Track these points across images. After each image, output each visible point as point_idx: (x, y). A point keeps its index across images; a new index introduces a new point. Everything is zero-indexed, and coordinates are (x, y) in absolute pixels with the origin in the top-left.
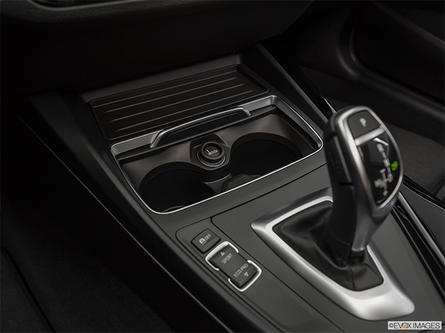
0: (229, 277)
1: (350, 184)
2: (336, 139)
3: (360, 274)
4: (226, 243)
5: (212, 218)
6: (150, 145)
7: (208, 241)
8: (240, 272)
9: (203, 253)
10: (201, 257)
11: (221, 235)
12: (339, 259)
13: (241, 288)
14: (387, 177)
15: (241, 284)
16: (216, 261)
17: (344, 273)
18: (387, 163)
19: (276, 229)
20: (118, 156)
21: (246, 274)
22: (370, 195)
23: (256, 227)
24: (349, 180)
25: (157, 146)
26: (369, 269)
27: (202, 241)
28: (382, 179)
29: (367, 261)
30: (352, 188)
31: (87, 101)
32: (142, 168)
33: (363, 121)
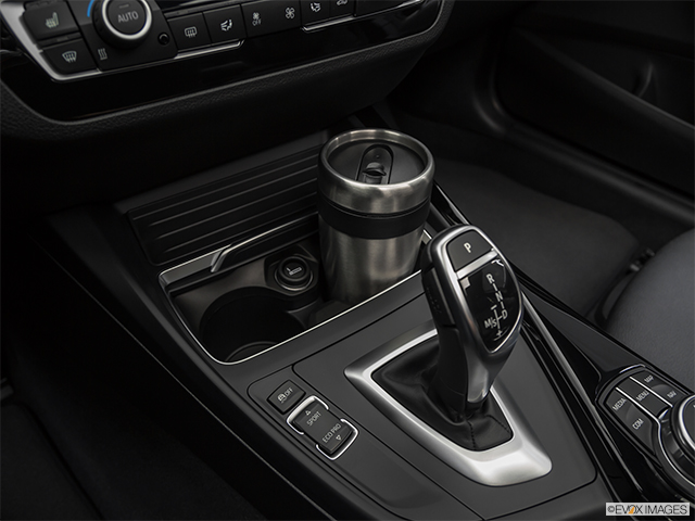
0: (317, 443)
1: (454, 326)
2: (433, 270)
3: (482, 429)
4: (312, 399)
5: (293, 365)
6: (210, 268)
7: (289, 398)
8: (332, 435)
9: (283, 413)
10: (282, 419)
11: (305, 388)
12: (454, 413)
13: (331, 455)
14: (499, 314)
15: (332, 450)
16: (299, 423)
17: (462, 429)
18: (499, 296)
19: (376, 376)
20: (168, 287)
21: (338, 438)
22: (478, 336)
23: (351, 374)
24: (453, 322)
25: (220, 269)
26: (493, 422)
27: (281, 397)
28: (494, 318)
29: (491, 411)
30: (457, 330)
31: (124, 212)
32: (201, 299)
33: (468, 246)
